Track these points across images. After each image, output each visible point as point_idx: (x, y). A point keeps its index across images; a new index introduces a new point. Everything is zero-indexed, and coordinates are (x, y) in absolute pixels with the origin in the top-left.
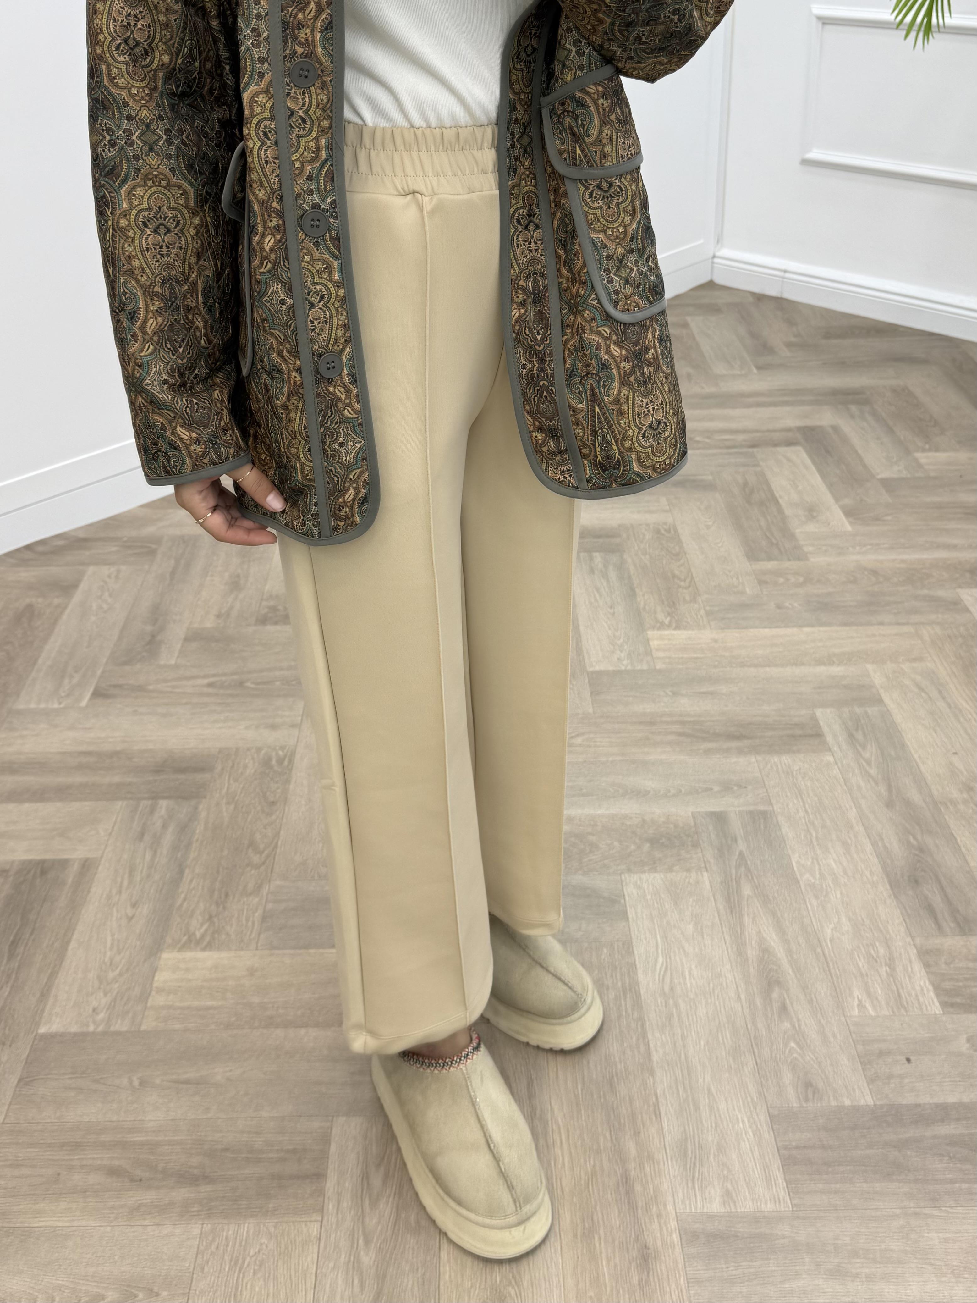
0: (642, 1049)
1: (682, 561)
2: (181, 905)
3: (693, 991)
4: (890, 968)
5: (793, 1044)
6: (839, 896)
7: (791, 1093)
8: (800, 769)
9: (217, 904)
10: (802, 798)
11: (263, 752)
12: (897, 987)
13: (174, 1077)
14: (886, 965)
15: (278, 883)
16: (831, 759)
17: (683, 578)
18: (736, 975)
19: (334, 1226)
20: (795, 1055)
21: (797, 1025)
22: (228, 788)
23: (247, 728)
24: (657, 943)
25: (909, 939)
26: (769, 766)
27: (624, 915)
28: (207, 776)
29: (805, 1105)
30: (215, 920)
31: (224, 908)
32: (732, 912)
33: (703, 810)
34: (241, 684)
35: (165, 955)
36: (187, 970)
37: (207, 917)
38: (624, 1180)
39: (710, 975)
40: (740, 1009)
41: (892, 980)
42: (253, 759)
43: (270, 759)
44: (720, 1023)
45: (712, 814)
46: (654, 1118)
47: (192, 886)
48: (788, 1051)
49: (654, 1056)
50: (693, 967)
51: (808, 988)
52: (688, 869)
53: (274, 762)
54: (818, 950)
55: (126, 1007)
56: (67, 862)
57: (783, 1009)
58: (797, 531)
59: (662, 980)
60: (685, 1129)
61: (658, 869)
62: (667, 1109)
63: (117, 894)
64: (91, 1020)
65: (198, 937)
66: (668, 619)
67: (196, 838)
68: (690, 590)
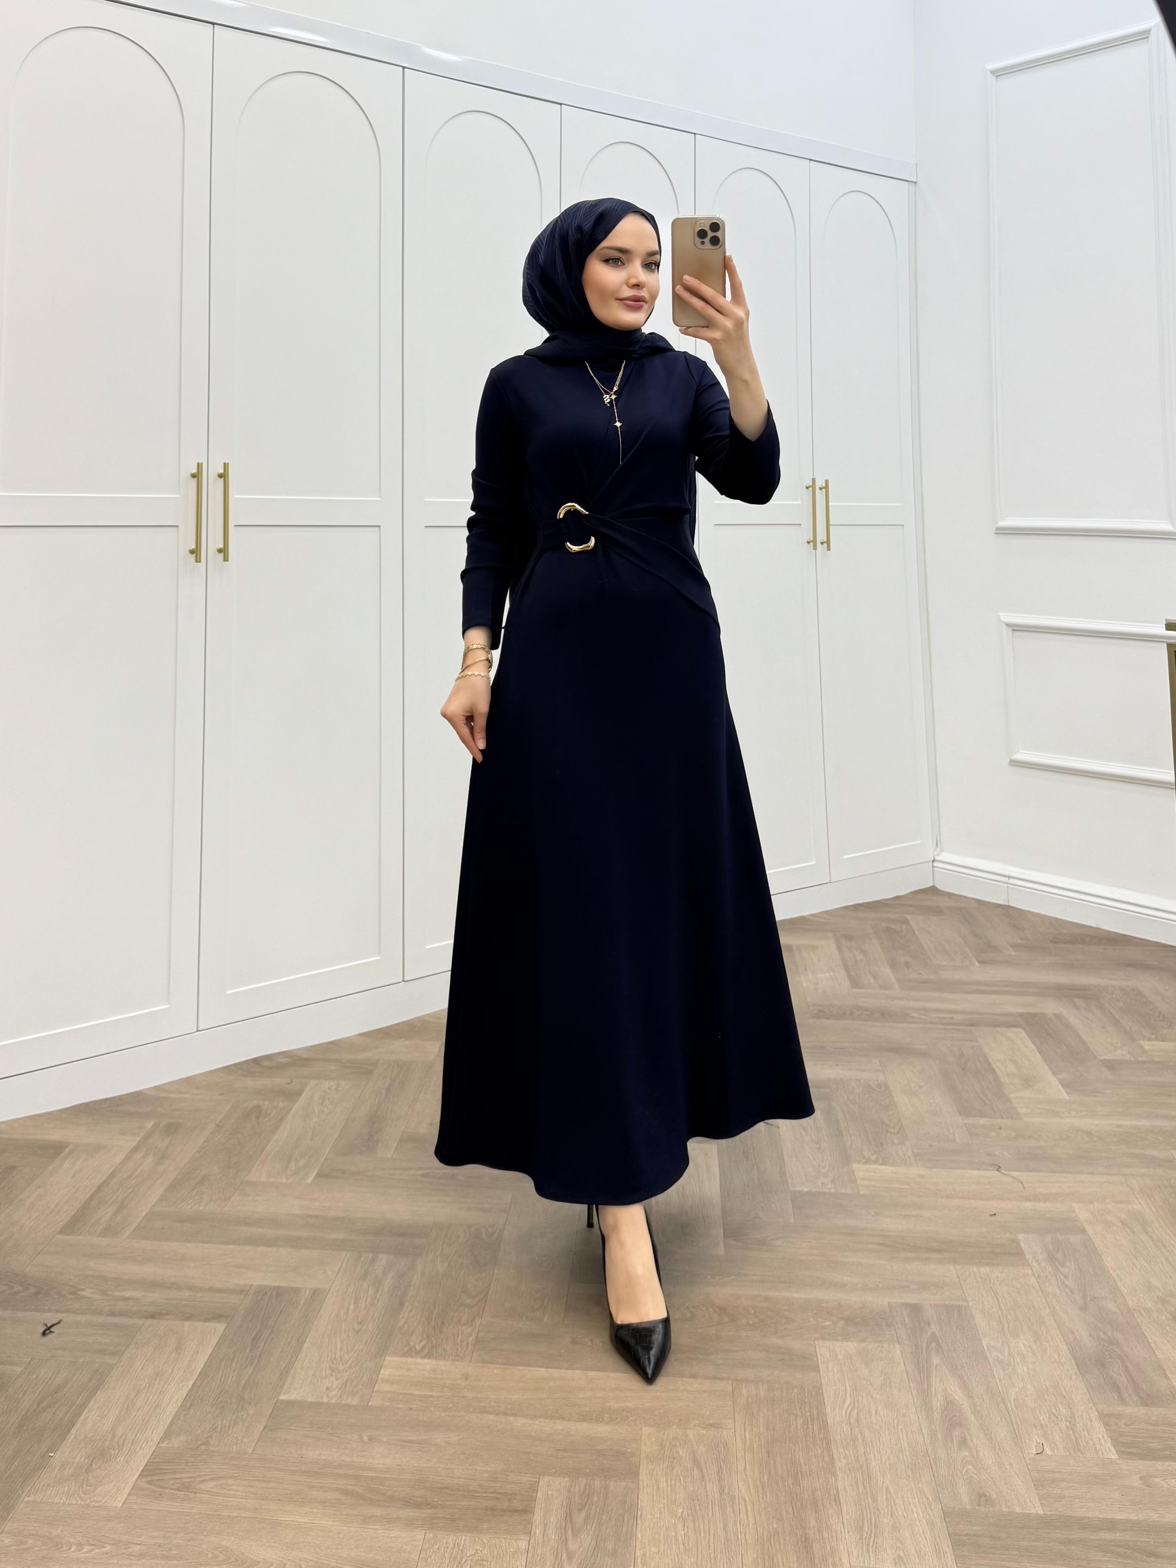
0: (827, 1458)
1: (892, 1112)
2: (403, 1326)
3: (878, 1424)
4: (1070, 1424)
5: (970, 1467)
6: (1025, 1370)
7: (965, 1499)
8: (997, 1277)
9: (435, 1328)
10: (997, 1298)
11: (473, 1228)
12: (1075, 1437)
13: (399, 1437)
14: (1066, 1421)
15: (490, 1319)
16: (1030, 1272)
17: (892, 1125)
18: (920, 1417)
19: (540, 1545)
20: (971, 1475)
21: (975, 1454)
23: (458, 1209)
24: (846, 1389)
25: (1091, 1405)
26: (967, 1273)
27: (816, 1368)
28: (422, 1240)
29: (977, 1508)
30: (434, 1339)
31: (441, 1332)
32: (920, 1374)
33: (898, 1301)
35: (388, 1359)
36: (408, 1370)
37: (425, 1336)
38: (804, 1540)
39: (895, 1414)
40: (922, 1440)
41: (1071, 1432)
42: (464, 1232)
43: (480, 1234)
44: (901, 1447)
45: (908, 1305)
46: (834, 1503)
47: (411, 1315)
48: (964, 1471)
49: (838, 1464)
50: (879, 1408)
51: (988, 1430)
52: (881, 1342)
53: (484, 1235)
54: (1001, 1405)
55: (355, 1389)
56: (299, 1289)
57: (963, 1442)
58: (1012, 1096)
59: (849, 1415)
60: (862, 1513)
61: (852, 1339)
62: (847, 1499)
63: (344, 1314)
64: (325, 1395)
65: (418, 1349)
66: (875, 1156)
67: (414, 1282)
68: (899, 1135)
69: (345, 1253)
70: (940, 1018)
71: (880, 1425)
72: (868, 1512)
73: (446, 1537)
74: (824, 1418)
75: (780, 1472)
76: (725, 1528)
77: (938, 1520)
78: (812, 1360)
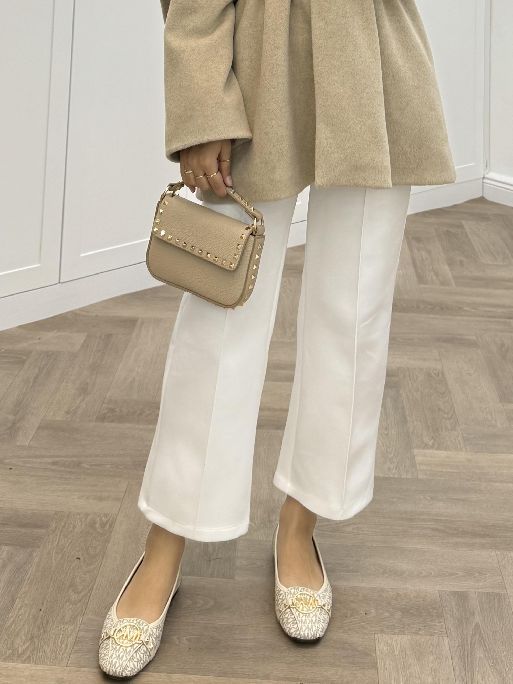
1: (446, 399)
2: (10, 626)
9: (39, 629)
11: (89, 517)
15: (90, 616)
17: (446, 411)
22: (58, 542)
23: (79, 498)
26: (506, 559)
27: (375, 666)
28: (43, 531)
30: (36, 640)
31: (44, 632)
32: (465, 670)
33: (447, 589)
36: (8, 676)
37: (29, 638)
42: (81, 522)
43: (95, 523)
45: (456, 593)
47: (20, 613)
52: (431, 635)
53: (98, 525)
61: (406, 632)
65: (20, 652)
66: (432, 441)
67: (28, 577)
68: (452, 420)
78: (371, 656)
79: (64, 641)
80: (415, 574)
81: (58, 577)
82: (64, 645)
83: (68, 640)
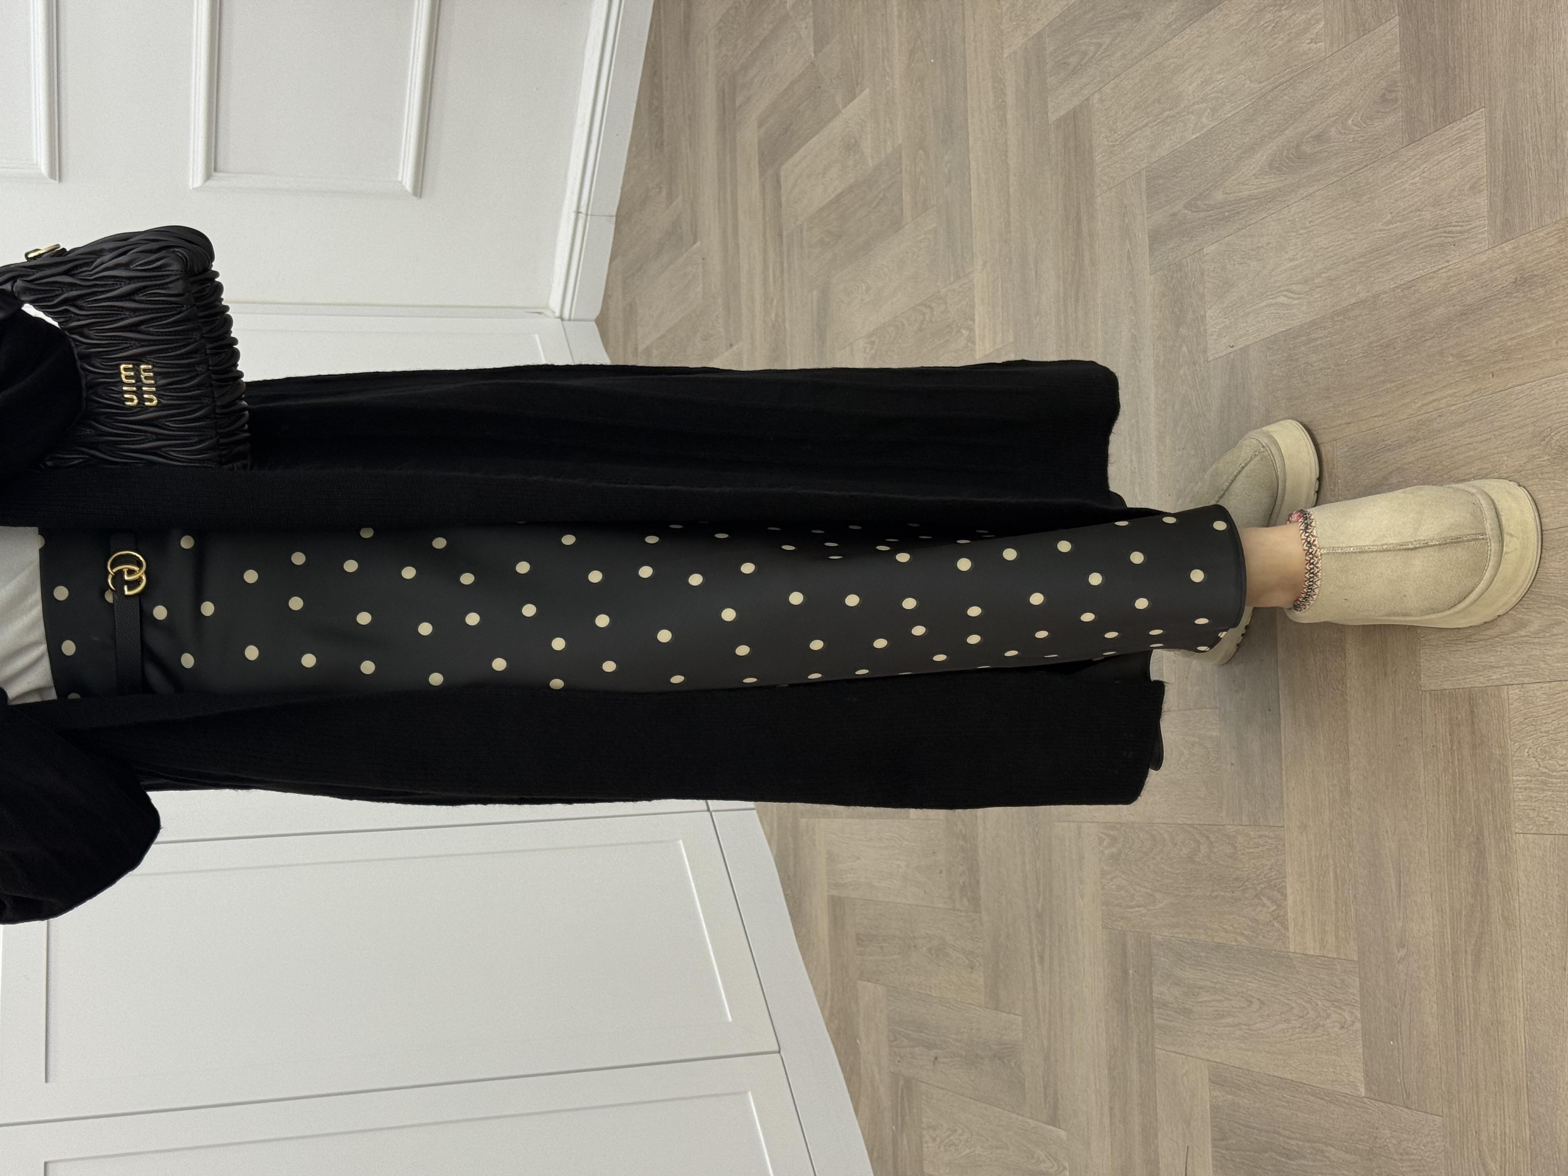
0: (1357, 312)
1: (905, 322)
2: (1247, 936)
3: (1306, 254)
5: (1350, 122)
6: (1222, 76)
7: (1391, 119)
8: (1106, 137)
9: (1245, 890)
10: (1134, 132)
11: (1105, 868)
13: (1395, 905)
14: (1280, 10)
15: (1224, 813)
17: (921, 317)
18: (1293, 201)
19: (1512, 668)
20: (1359, 118)
21: (1334, 118)
22: (1139, 906)
23: (1082, 897)
24: (1267, 306)
26: (1105, 178)
27: (1244, 351)
28: (1129, 939)
29: (1400, 102)
30: (1259, 889)
31: (1248, 879)
32: (1238, 213)
34: (1039, 916)
35: (1292, 949)
36: (1303, 913)
37: (1256, 900)
38: (1464, 317)
39: (1293, 234)
40: (1321, 192)
42: (1111, 880)
43: (1112, 856)
44: (1334, 217)
45: (1150, 250)
46: (1413, 288)
47: (1231, 928)
48: (1355, 128)
49: (1363, 295)
50: (1287, 257)
51: (1301, 107)
52: (1202, 274)
53: (1114, 850)
54: (1269, 98)
55: (1338, 985)
56: (1212, 1106)
57: (1319, 138)
58: (871, 164)
59: (1299, 294)
60: (1422, 249)
61: (1202, 313)
62: (1407, 272)
63: (1240, 1029)
64: (1350, 1028)
65: (1275, 907)
66: (963, 331)
67: (1186, 936)
68: (933, 305)
69: (1156, 1050)
70: (774, 282)
71: (1309, 250)
72: (1420, 241)
73: (1517, 803)
74: (1306, 326)
75: (1381, 368)
76: (1461, 424)
77: (1420, 149)
78: (1233, 359)
79: (1255, 844)
80: (1133, 318)
81: (1182, 887)
82: (1261, 842)
83: (1255, 838)
